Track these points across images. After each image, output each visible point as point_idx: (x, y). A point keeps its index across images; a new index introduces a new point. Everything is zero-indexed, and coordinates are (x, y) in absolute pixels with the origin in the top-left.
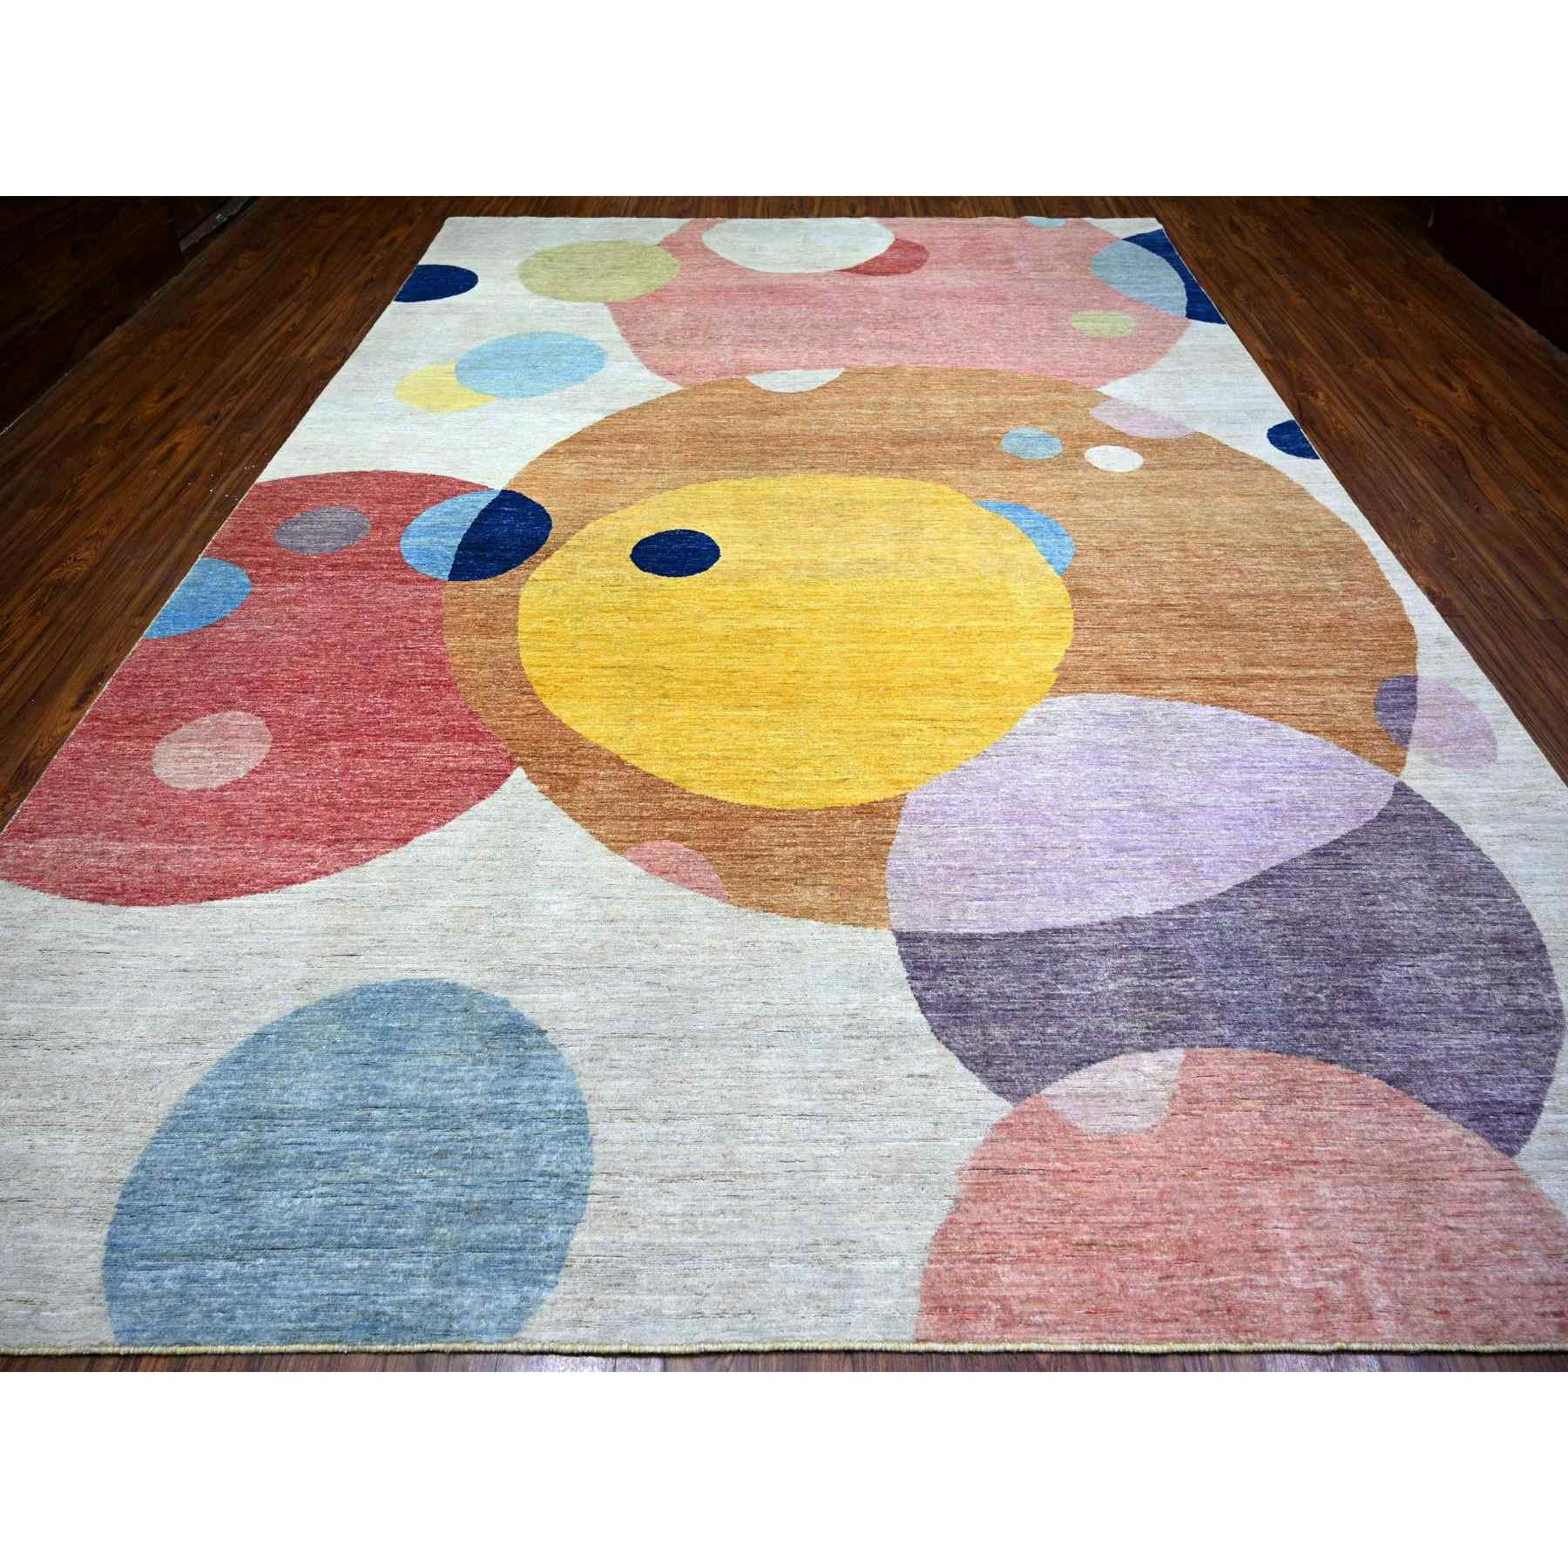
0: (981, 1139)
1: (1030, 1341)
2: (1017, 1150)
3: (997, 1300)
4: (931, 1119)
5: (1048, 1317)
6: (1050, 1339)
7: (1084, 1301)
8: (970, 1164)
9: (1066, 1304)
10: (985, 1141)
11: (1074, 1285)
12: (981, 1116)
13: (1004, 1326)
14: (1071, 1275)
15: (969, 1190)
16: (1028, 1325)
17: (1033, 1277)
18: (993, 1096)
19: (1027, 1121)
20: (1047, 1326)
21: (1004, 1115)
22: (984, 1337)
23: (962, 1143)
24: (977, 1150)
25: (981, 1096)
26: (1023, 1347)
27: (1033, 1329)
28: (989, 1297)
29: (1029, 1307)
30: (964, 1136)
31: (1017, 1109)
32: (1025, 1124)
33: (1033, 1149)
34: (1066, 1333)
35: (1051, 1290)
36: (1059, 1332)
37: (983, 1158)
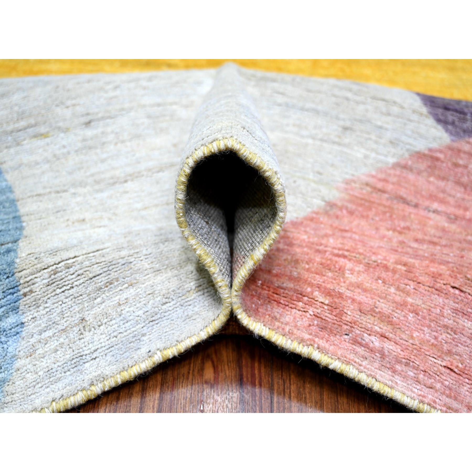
0: (392, 160)
1: (348, 363)
2: (432, 188)
3: (328, 293)
4: (342, 123)
5: (388, 346)
6: (378, 375)
7: (449, 353)
8: (365, 179)
9: (422, 342)
10: (396, 165)
11: (446, 327)
12: (404, 138)
13: (323, 328)
14: (447, 312)
15: (350, 201)
16: (355, 342)
17: (392, 290)
18: (431, 121)
19: (461, 162)
20: (383, 356)
21: (434, 145)
22: (287, 328)
23: (366, 157)
24: (380, 170)
25: (415, 117)
26: (336, 365)
27: (360, 350)
28: (319, 287)
29: (367, 321)
30: (372, 150)
31: (455, 145)
32: (456, 165)
33: (453, 192)
34: (405, 377)
35: (411, 316)
36: (394, 371)
37: (385, 180)
